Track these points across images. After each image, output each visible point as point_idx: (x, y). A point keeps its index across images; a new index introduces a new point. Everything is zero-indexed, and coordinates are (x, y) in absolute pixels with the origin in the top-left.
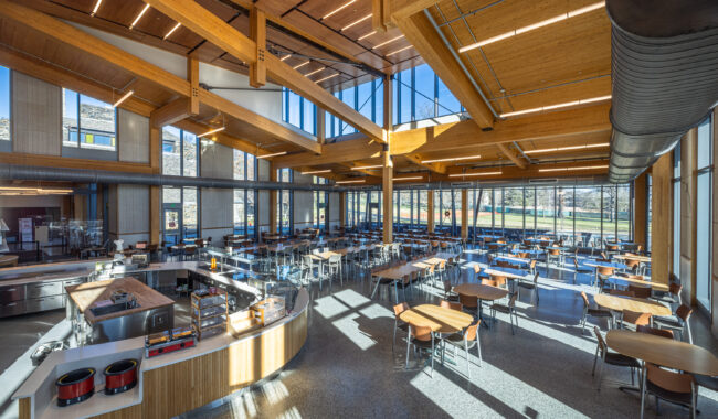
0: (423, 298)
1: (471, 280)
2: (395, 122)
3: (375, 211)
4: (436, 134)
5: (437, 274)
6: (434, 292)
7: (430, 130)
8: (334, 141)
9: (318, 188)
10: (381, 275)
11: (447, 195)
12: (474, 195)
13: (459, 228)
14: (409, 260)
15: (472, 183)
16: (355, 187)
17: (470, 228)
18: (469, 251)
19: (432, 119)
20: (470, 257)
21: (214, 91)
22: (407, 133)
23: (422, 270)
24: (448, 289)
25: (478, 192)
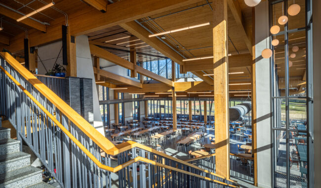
0: (193, 149)
1: (209, 142)
2: (177, 77)
3: (162, 109)
4: (195, 84)
5: (197, 141)
6: (196, 147)
7: (192, 83)
8: (148, 83)
9: (135, 100)
10: (179, 143)
11: (197, 103)
12: (209, 102)
13: (203, 116)
14: (187, 136)
15: (208, 99)
16: (153, 98)
17: (208, 116)
18: (208, 129)
19: (192, 78)
20: (208, 132)
21: (104, 69)
22: (183, 83)
23: (193, 140)
24: (201, 146)
25: (211, 102)
